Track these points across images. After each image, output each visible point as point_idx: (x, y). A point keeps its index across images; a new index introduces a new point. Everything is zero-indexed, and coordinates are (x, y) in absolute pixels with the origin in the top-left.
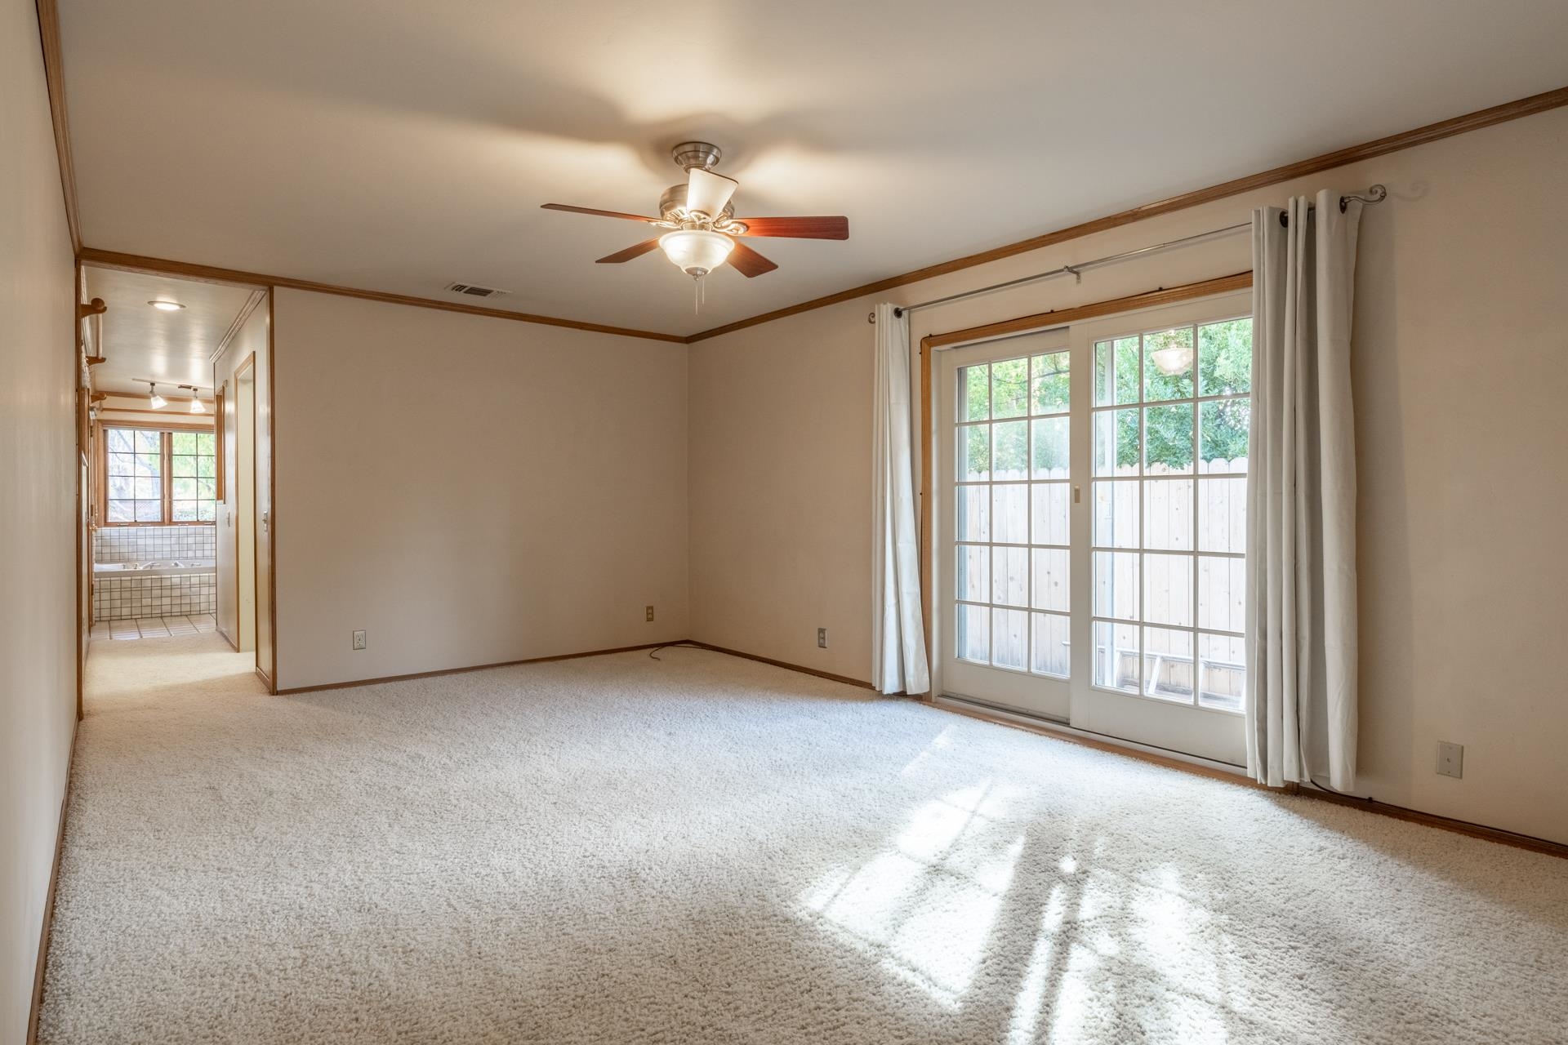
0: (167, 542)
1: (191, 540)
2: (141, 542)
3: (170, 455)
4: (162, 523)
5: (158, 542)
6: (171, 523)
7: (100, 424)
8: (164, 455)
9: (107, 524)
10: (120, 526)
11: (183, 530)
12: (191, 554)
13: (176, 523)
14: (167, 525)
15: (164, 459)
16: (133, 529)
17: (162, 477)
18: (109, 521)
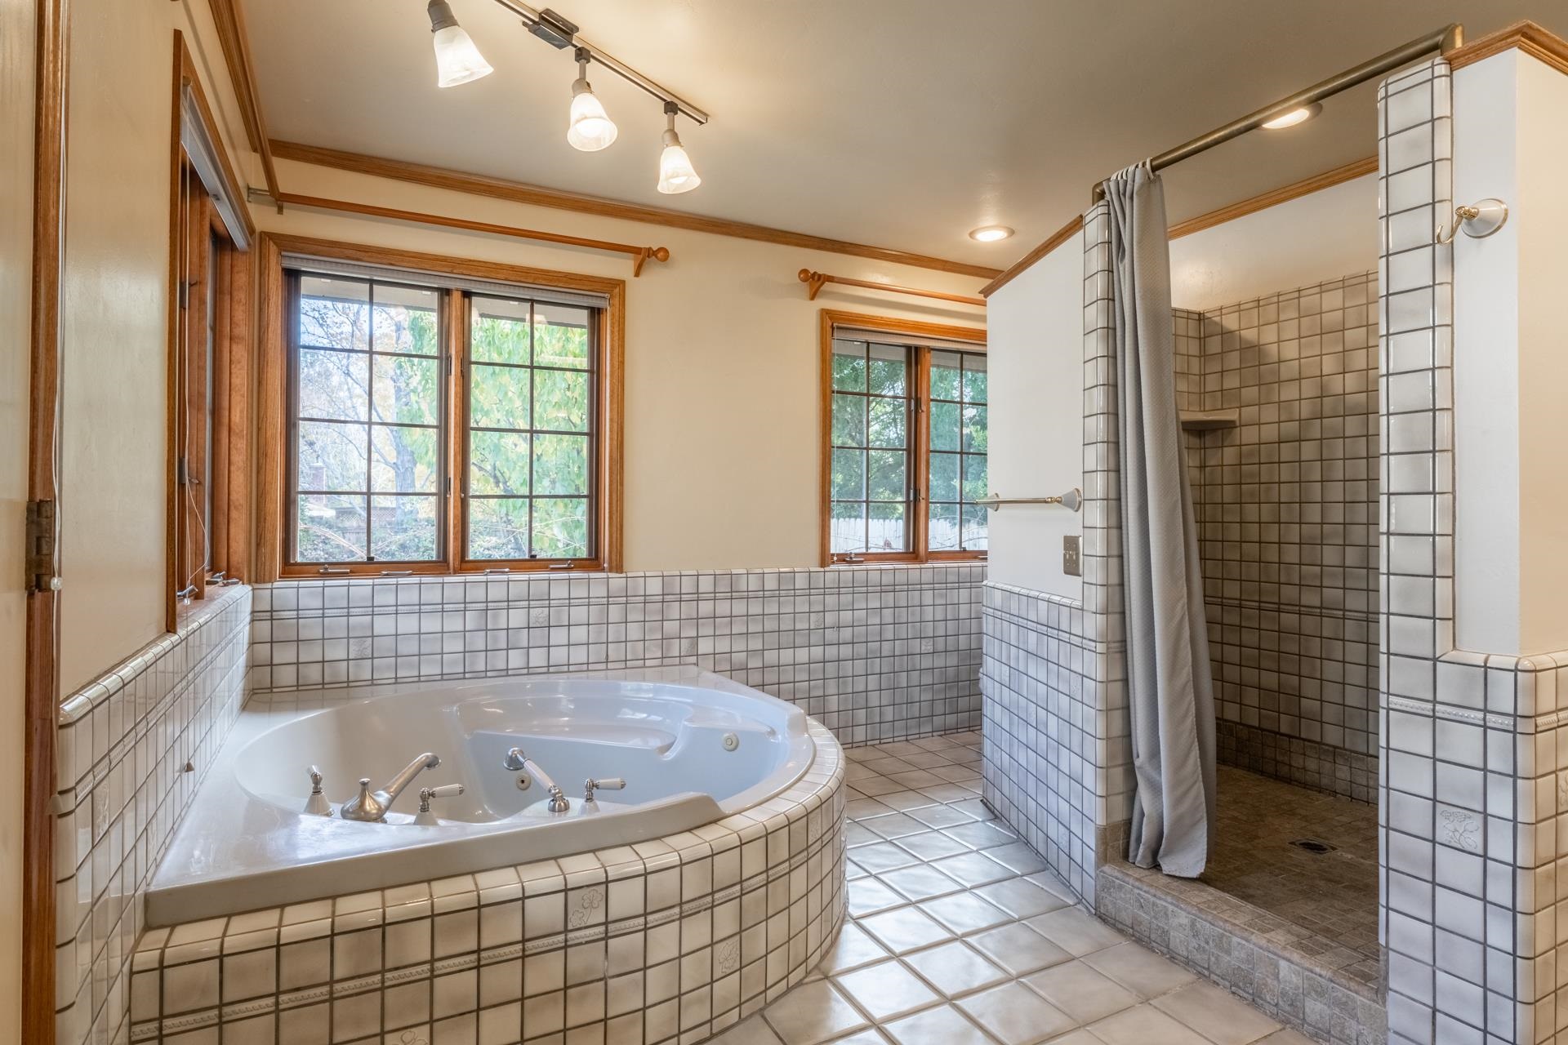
0: (454, 623)
1: (517, 618)
2: (384, 625)
3: (466, 363)
4: (440, 566)
5: (431, 624)
6: (465, 565)
7: (273, 248)
8: (448, 358)
9: (291, 569)
10: (326, 575)
11: (497, 586)
12: (516, 659)
13: (479, 566)
14: (456, 572)
15: (448, 373)
16: (361, 587)
17: (443, 428)
18: (299, 559)
